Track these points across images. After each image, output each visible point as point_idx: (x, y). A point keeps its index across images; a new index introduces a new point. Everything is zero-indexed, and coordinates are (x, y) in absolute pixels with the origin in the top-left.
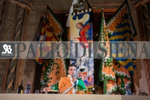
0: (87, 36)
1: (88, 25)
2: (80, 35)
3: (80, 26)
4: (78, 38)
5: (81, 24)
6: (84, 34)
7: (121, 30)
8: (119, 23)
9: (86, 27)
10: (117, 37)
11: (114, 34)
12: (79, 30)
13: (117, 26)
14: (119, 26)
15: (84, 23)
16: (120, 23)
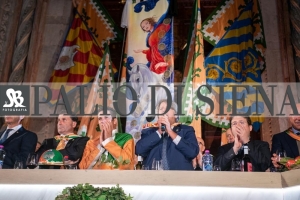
0: (162, 47)
1: (166, 23)
2: (148, 45)
3: (149, 26)
4: (144, 52)
5: (150, 21)
6: (155, 42)
7: (236, 33)
8: (232, 19)
9: (161, 27)
10: (226, 49)
11: (222, 43)
12: (146, 34)
13: (228, 25)
14: (233, 25)
15: (157, 20)
16: (236, 19)
